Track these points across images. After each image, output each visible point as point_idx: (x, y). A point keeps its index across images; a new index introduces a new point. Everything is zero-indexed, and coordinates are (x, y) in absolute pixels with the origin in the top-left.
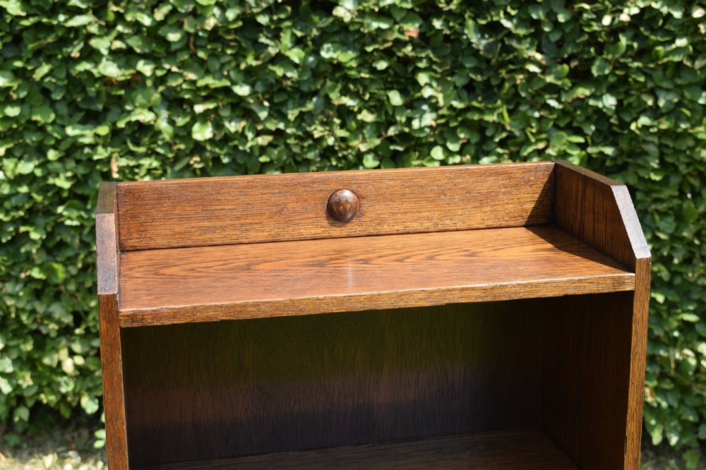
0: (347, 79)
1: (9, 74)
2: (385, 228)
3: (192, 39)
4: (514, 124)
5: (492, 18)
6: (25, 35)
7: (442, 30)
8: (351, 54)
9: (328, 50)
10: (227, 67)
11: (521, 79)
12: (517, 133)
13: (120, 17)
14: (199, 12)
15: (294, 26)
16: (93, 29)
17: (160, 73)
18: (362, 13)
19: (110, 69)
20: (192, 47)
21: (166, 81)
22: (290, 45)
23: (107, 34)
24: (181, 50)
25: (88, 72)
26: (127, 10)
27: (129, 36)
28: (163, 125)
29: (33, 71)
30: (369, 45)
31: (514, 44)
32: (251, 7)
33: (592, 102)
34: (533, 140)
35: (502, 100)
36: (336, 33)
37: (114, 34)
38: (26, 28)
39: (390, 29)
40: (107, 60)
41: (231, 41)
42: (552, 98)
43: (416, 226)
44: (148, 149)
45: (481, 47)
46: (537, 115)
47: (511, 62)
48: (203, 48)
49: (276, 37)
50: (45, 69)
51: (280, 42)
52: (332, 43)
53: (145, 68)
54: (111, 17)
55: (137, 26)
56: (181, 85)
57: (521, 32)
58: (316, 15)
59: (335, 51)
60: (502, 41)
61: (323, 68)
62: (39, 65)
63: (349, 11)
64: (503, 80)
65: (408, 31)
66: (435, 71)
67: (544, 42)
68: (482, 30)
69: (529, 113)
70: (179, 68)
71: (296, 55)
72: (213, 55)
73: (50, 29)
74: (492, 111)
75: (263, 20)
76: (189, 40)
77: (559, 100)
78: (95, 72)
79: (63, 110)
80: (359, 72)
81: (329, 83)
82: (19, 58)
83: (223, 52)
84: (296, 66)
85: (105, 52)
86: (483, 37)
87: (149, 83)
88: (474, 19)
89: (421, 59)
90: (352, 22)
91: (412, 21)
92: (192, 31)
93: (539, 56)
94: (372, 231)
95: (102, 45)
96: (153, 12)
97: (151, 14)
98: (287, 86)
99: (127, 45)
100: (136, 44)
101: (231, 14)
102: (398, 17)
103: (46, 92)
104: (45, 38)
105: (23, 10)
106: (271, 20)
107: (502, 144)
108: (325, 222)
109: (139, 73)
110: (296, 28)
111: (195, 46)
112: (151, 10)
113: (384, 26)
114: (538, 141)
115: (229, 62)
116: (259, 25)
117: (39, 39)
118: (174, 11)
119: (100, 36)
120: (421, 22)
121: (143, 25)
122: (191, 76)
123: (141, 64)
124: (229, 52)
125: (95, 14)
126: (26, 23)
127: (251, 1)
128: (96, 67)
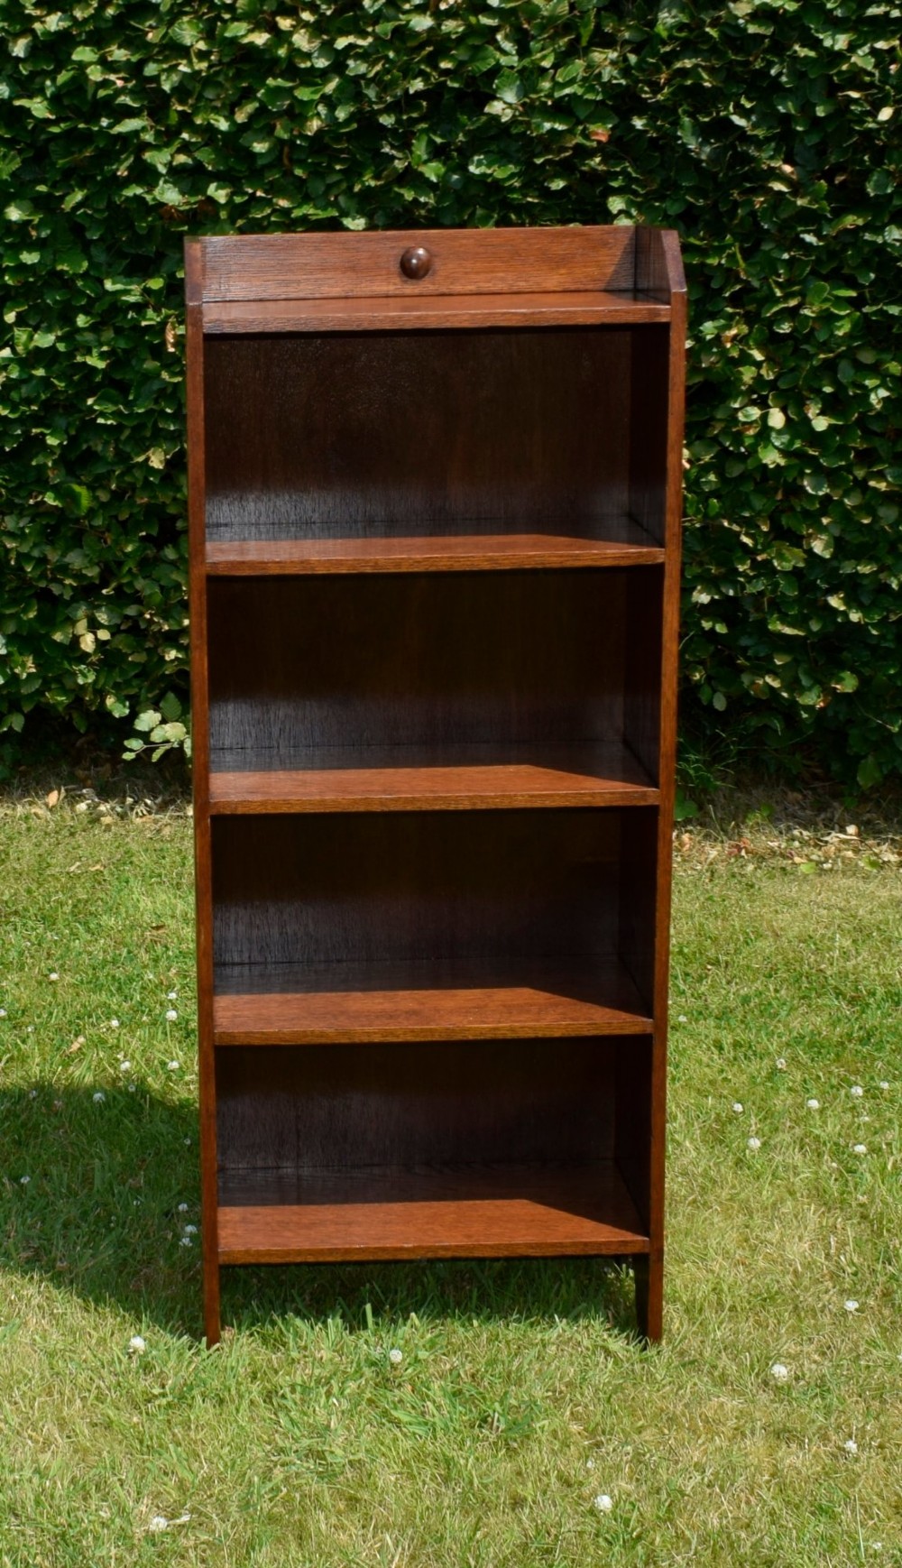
0: (507, 206)
1: (27, 204)
3: (286, 150)
4: (753, 271)
5: (718, 113)
6: (52, 147)
7: (646, 132)
8: (512, 168)
9: (479, 164)
10: (335, 191)
11: (762, 203)
12: (756, 284)
13: (186, 120)
14: (297, 111)
15: (432, 129)
16: (148, 137)
17: (238, 200)
18: (529, 108)
19: (170, 195)
20: (286, 161)
21: (248, 212)
22: (425, 157)
23: (167, 145)
24: (269, 166)
25: (138, 199)
26: (196, 110)
27: (197, 146)
29: (62, 198)
30: (538, 156)
31: (752, 151)
32: (371, 103)
33: (868, 236)
34: (779, 293)
35: (733, 235)
36: (493, 138)
37: (177, 144)
38: (55, 136)
39: (571, 131)
40: (166, 182)
41: (342, 151)
42: (808, 232)
45: (703, 157)
46: (786, 256)
47: (746, 177)
48: (301, 163)
49: (405, 145)
50: (79, 196)
51: (411, 152)
52: (485, 153)
53: (220, 194)
54: (174, 119)
55: (210, 130)
57: (760, 133)
58: (462, 113)
59: (489, 166)
60: (733, 147)
61: (473, 190)
62: (70, 191)
63: (510, 105)
64: (736, 205)
65: (597, 134)
66: (635, 193)
67: (797, 147)
68: (704, 132)
69: (775, 254)
70: (266, 192)
71: (432, 171)
72: (316, 172)
73: (88, 138)
74: (719, 251)
75: (387, 120)
76: (281, 152)
77: (818, 234)
78: (148, 198)
79: (100, 257)
80: (525, 196)
81: (479, 212)
82: (43, 182)
83: (331, 169)
84: (432, 187)
85: (162, 170)
86: (706, 142)
87: (223, 215)
88: (691, 115)
89: (614, 176)
90: (514, 121)
91: (603, 120)
92: (286, 136)
93: (788, 169)
95: (159, 159)
96: (232, 113)
97: (230, 117)
98: (420, 215)
99: (194, 159)
100: (206, 157)
101: (341, 114)
102: (582, 114)
103: (77, 230)
104: (80, 151)
105: (51, 113)
106: (399, 121)
107: (735, 300)
109: (211, 200)
110: (435, 134)
111: (291, 160)
112: (230, 111)
113: (560, 127)
114: (787, 297)
115: (337, 183)
116: (383, 127)
117: (73, 153)
118: (262, 111)
119: (157, 148)
120: (616, 120)
121: (217, 131)
122: (284, 203)
123: (213, 186)
124: (338, 167)
125: (151, 115)
126: (55, 130)
127: (371, 93)
128: (151, 192)
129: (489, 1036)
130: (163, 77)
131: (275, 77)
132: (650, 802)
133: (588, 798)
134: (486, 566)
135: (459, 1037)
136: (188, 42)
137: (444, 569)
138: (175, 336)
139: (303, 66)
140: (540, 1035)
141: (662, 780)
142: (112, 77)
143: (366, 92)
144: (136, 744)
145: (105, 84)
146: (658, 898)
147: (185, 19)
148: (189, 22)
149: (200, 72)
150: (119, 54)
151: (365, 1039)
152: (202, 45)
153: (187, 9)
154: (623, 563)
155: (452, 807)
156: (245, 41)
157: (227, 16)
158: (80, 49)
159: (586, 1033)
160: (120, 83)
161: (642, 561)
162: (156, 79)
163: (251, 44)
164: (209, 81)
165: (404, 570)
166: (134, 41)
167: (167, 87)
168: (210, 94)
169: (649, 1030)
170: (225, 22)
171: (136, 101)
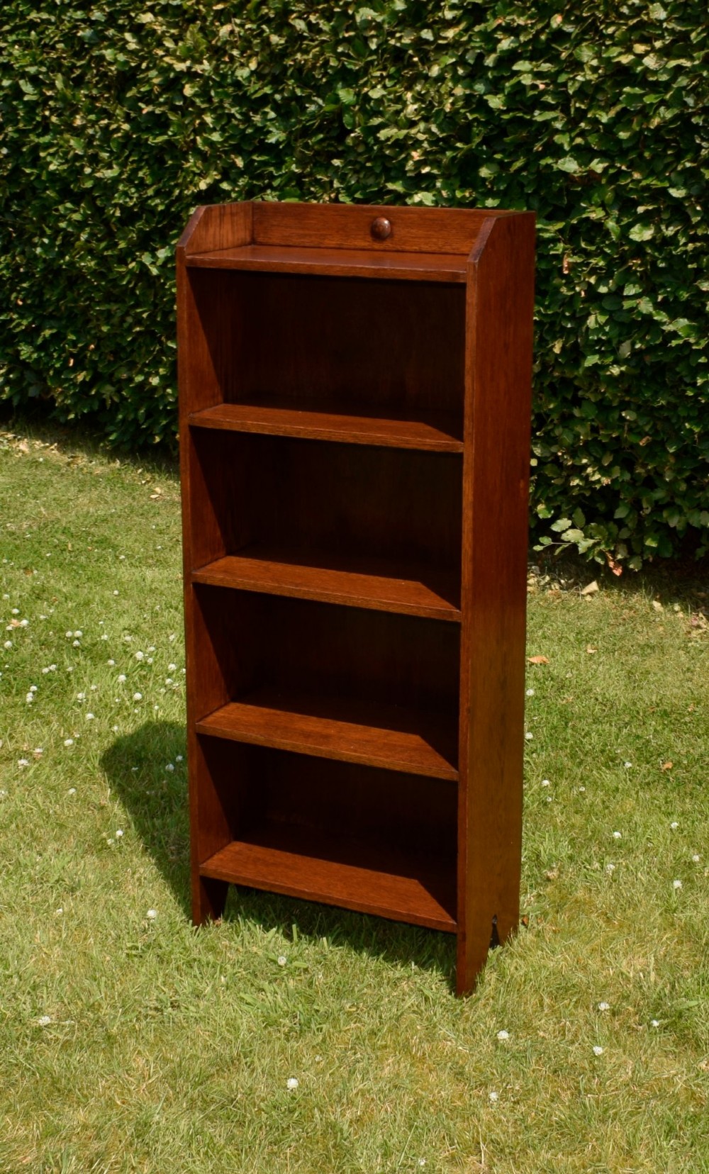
1: (491, 166)
2: (408, 248)
6: (508, 128)
10: (668, 169)
13: (582, 114)
14: (645, 111)
16: (558, 125)
17: (611, 171)
19: (570, 165)
20: (639, 146)
21: (618, 180)
23: (570, 131)
24: (629, 149)
25: (549, 166)
26: (588, 107)
27: (588, 133)
28: (611, 224)
29: (510, 164)
32: (688, 107)
37: (576, 131)
38: (507, 121)
40: (568, 155)
41: (671, 141)
43: (425, 248)
44: (598, 248)
48: (648, 148)
50: (520, 162)
53: (599, 167)
54: (574, 113)
55: (596, 121)
56: (628, 184)
62: (515, 159)
70: (628, 167)
72: (658, 155)
73: (526, 124)
75: (697, 121)
76: (636, 139)
78: (555, 167)
79: (535, 203)
82: (499, 152)
83: (665, 154)
85: (567, 147)
87: (603, 181)
92: (638, 128)
95: (563, 140)
96: (609, 110)
97: (607, 112)
99: (586, 141)
100: (593, 141)
103: (520, 186)
104: (520, 132)
105: (504, 106)
106: (705, 122)
109: (594, 171)
111: (642, 145)
112: (607, 108)
115: (669, 163)
116: (694, 126)
117: (516, 133)
118: (624, 110)
119: (563, 132)
121: (599, 122)
122: (637, 176)
123: (596, 161)
124: (669, 152)
125: (562, 111)
126: (506, 117)
127: (690, 101)
128: (556, 163)
129: (355, 761)
130: (570, 84)
131: (633, 86)
132: (455, 619)
133: (415, 610)
134: (351, 441)
135: (336, 758)
136: (585, 59)
137: (326, 439)
138: (569, 263)
139: (651, 79)
141: (463, 605)
142: (538, 82)
143: (686, 99)
144: (547, 541)
145: (534, 87)
146: (461, 688)
147: (584, 44)
148: (586, 46)
149: (591, 81)
150: (546, 67)
151: (282, 748)
152: (595, 63)
153: (587, 37)
154: (437, 449)
155: (332, 601)
156: (616, 60)
157: (608, 43)
158: (521, 62)
159: (415, 772)
160: (542, 87)
161: (449, 450)
162: (565, 85)
163: (619, 63)
164: (598, 87)
165: (302, 436)
166: (554, 59)
167: (571, 92)
168: (600, 97)
169: (455, 779)
170: (607, 47)
171: (553, 99)
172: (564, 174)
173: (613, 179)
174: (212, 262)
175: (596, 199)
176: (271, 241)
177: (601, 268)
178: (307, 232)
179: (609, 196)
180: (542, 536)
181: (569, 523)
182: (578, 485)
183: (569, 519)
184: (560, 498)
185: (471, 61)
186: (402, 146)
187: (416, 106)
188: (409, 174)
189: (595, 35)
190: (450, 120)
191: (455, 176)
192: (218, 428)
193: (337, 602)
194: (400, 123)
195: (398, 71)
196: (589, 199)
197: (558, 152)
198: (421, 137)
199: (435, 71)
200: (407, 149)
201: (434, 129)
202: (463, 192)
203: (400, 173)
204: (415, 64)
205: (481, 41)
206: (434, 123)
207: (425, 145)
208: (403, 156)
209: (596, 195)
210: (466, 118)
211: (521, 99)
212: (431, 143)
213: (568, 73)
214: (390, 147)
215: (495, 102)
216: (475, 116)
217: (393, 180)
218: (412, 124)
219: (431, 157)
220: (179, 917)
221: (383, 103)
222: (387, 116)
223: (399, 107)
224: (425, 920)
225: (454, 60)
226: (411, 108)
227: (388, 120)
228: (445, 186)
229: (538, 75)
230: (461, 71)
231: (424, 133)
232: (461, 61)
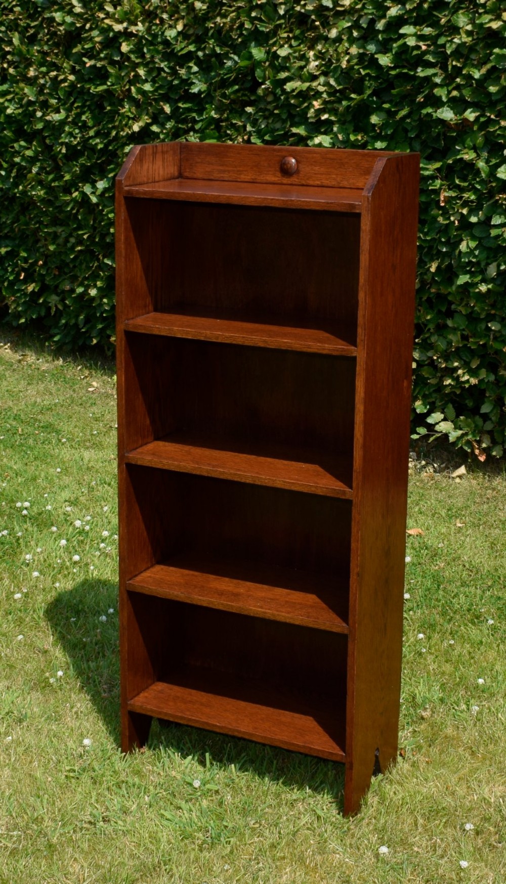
2: (311, 183)
13: (458, 71)
16: (438, 80)
17: (482, 119)
19: (447, 114)
21: (488, 127)
23: (447, 85)
25: (430, 116)
26: (464, 65)
27: (464, 87)
28: (481, 164)
29: (396, 113)
37: (453, 85)
40: (446, 106)
43: (326, 182)
44: (470, 184)
53: (471, 115)
54: (451, 70)
55: (470, 77)
56: (496, 131)
70: (496, 116)
78: (434, 115)
79: (417, 146)
85: (444, 99)
87: (474, 128)
94: (304, 183)
95: (442, 93)
96: (480, 68)
99: (461, 94)
100: (467, 94)
103: (405, 131)
104: (405, 86)
105: (392, 63)
108: (279, 174)
109: (467, 119)
112: (480, 66)
117: (402, 87)
118: (494, 68)
119: (442, 86)
121: (472, 78)
122: (504, 123)
123: (469, 110)
125: (441, 68)
126: (393, 73)
128: (436, 112)
129: (261, 616)
130: (448, 45)
131: (501, 48)
132: (347, 497)
133: (313, 489)
134: (261, 345)
135: (246, 613)
136: (461, 25)
137: (240, 343)
138: (445, 197)
140: (288, 621)
141: (354, 485)
142: (421, 44)
144: (422, 431)
145: (418, 47)
146: (352, 555)
147: (461, 11)
148: (462, 13)
149: (466, 43)
150: (427, 31)
151: (199, 604)
152: (469, 27)
153: (463, 6)
154: (334, 353)
155: (243, 481)
156: (488, 26)
157: (481, 11)
158: (407, 27)
159: (311, 625)
160: (424, 48)
161: (344, 353)
162: (444, 46)
163: (490, 28)
164: (472, 49)
165: (219, 341)
166: (435, 24)
167: (449, 52)
168: (473, 56)
169: (346, 632)
170: (480, 14)
171: (433, 59)
172: (442, 122)
173: (484, 126)
174: (145, 193)
175: (469, 142)
176: (195, 176)
177: (472, 202)
178: (227, 168)
179: (480, 140)
180: (419, 427)
181: (442, 416)
182: (450, 384)
183: (442, 412)
184: (434, 395)
185: (365, 26)
186: (305, 96)
187: (317, 63)
188: (310, 120)
189: (470, 4)
190: (346, 75)
191: (350, 122)
192: (148, 332)
193: (248, 481)
194: (304, 77)
195: (303, 33)
196: (463, 143)
197: (437, 103)
198: (321, 89)
199: (334, 33)
200: (309, 99)
201: (332, 82)
202: (356, 135)
203: (302, 119)
204: (317, 27)
205: (374, 9)
206: (333, 77)
207: (325, 95)
208: (306, 104)
209: (469, 139)
210: (360, 73)
211: (406, 58)
212: (329, 94)
213: (446, 36)
214: (295, 97)
215: (384, 60)
216: (367, 71)
217: (297, 125)
218: (314, 78)
219: (329, 106)
220: (110, 745)
221: (290, 60)
222: (293, 71)
223: (303, 63)
224: (319, 751)
225: (349, 24)
226: (313, 64)
227: (293, 74)
228: (341, 130)
229: (421, 38)
230: (355, 34)
231: (324, 86)
232: (356, 25)
